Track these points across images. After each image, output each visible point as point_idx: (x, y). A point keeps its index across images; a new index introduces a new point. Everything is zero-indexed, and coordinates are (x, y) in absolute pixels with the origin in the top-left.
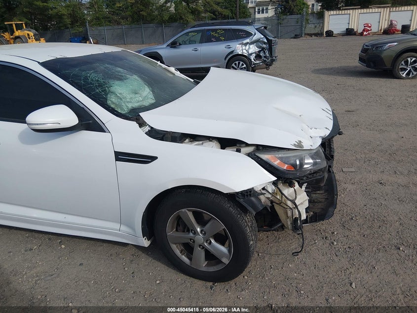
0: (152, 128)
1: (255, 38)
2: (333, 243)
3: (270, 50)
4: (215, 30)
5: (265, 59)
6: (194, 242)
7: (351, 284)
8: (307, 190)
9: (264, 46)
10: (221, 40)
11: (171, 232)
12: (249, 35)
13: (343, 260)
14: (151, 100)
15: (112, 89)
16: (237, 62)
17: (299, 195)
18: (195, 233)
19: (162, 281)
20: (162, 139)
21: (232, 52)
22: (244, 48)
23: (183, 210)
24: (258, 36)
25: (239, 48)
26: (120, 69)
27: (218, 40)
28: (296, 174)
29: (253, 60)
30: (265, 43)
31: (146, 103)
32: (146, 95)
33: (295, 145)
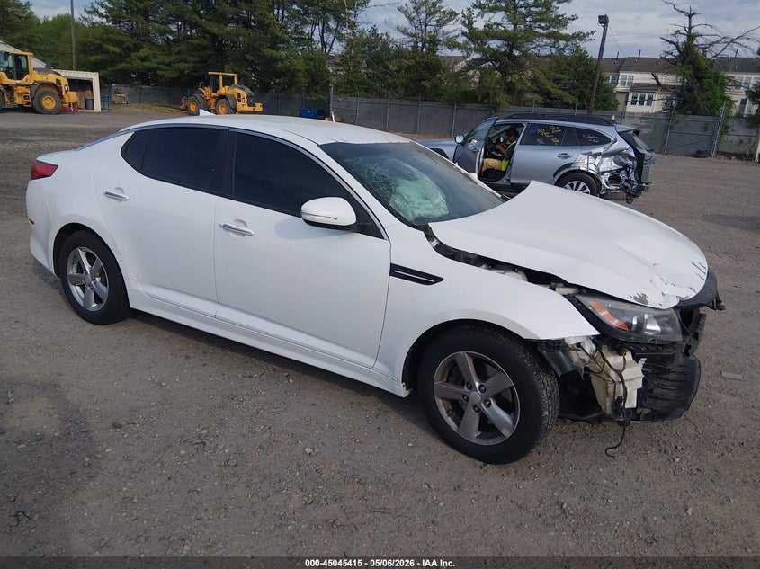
0: (441, 243)
1: (614, 147)
2: (674, 460)
3: (639, 170)
4: (546, 127)
5: (626, 184)
6: (467, 400)
7: (686, 510)
8: (645, 369)
9: (629, 162)
10: (554, 144)
11: (439, 382)
12: (604, 140)
13: (683, 481)
14: (443, 210)
15: (399, 189)
16: (575, 183)
17: (630, 367)
18: (472, 387)
19: (416, 444)
20: (453, 257)
21: (569, 165)
22: (591, 160)
23: (462, 353)
24: (621, 144)
25: (582, 160)
26: (408, 166)
27: (548, 142)
28: (630, 336)
29: (604, 183)
30: (631, 158)
31: (437, 213)
32: (439, 203)
33: (635, 298)
